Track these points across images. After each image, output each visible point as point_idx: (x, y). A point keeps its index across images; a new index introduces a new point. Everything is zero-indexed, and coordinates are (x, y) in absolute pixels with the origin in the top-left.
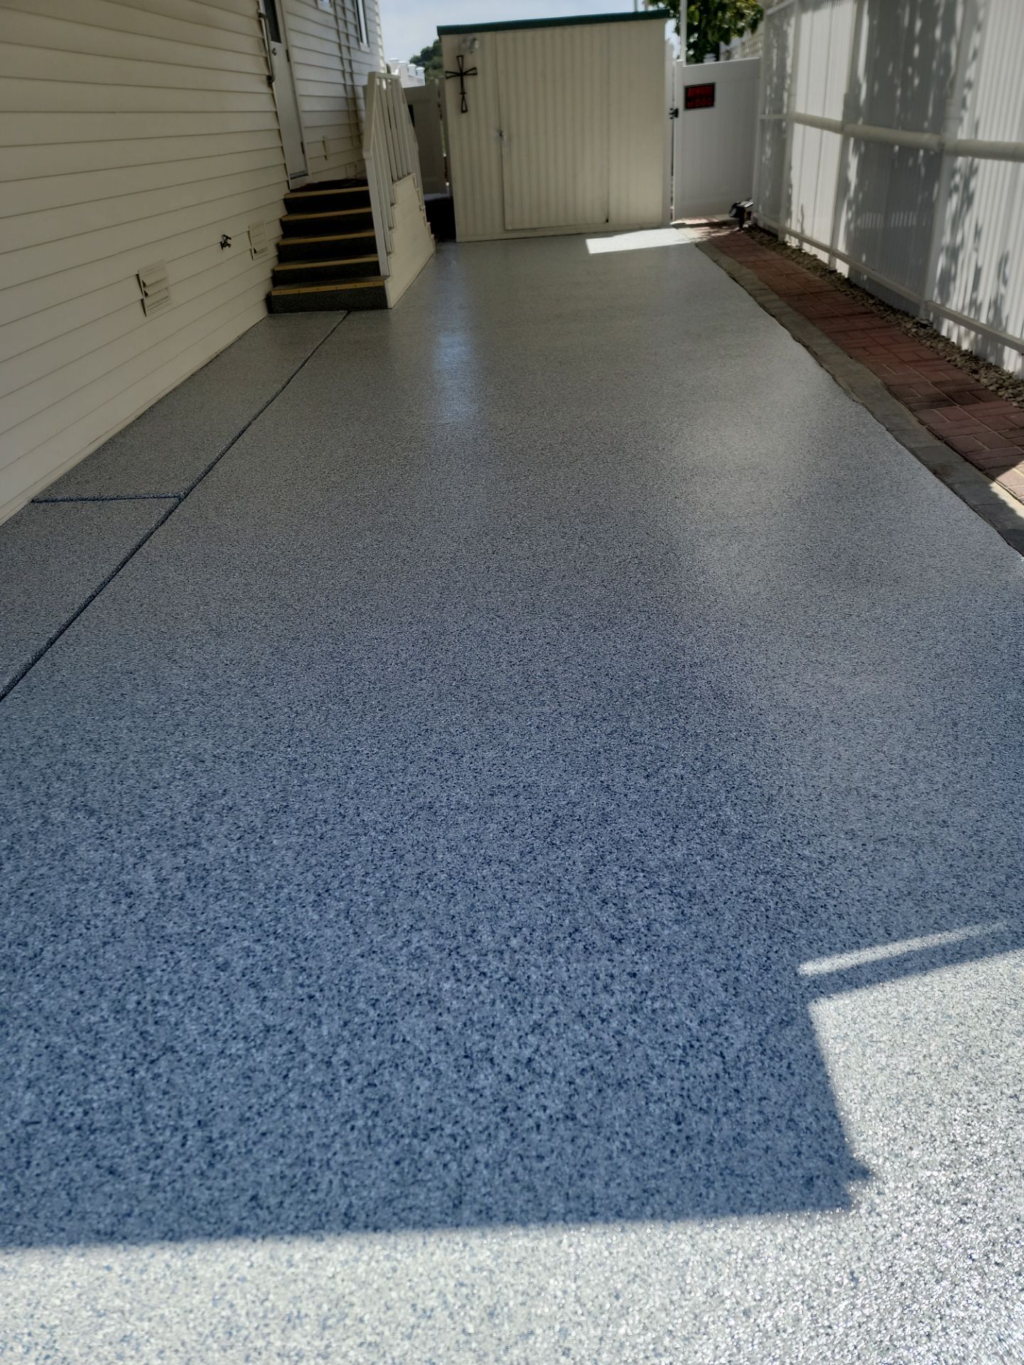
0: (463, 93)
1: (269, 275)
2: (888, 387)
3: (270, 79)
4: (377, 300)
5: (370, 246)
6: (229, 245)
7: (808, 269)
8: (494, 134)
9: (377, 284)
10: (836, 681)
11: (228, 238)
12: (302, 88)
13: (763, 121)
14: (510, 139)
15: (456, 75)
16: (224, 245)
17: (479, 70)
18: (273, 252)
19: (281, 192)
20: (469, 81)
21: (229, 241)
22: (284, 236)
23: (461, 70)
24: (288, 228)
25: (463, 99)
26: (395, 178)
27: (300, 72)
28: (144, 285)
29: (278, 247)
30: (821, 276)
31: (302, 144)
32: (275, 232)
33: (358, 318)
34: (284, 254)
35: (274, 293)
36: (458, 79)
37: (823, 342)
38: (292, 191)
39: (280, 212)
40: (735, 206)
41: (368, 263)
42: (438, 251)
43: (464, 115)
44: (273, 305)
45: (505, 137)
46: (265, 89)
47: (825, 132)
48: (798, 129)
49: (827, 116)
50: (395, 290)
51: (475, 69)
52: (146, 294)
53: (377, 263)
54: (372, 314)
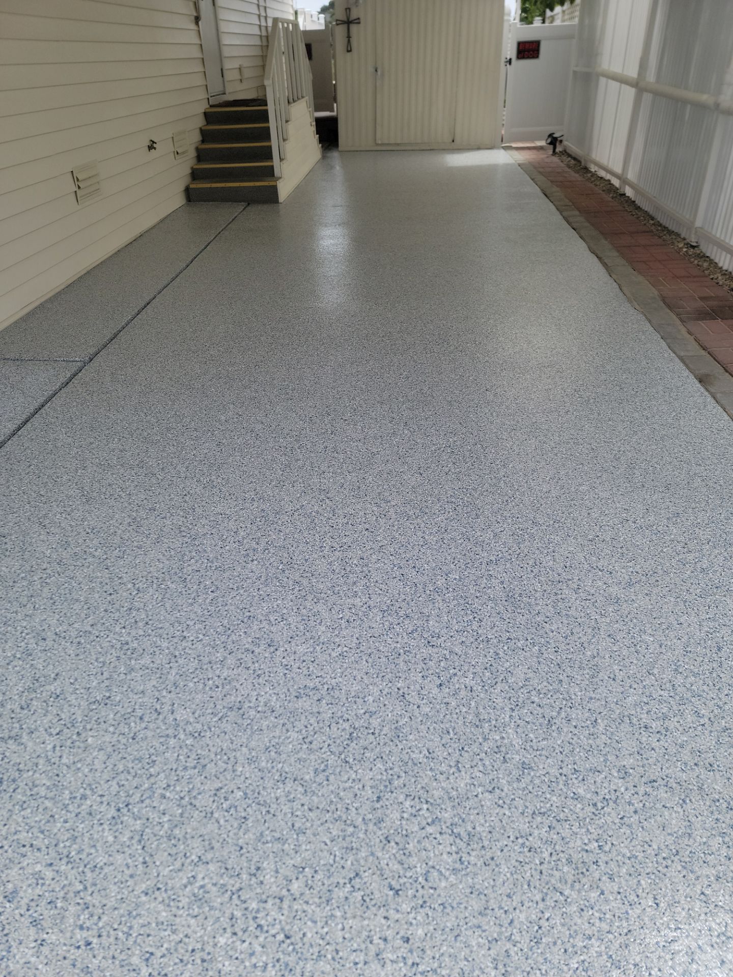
0: (349, 37)
1: (189, 171)
2: (663, 299)
3: (197, 19)
4: (270, 196)
5: (267, 154)
6: (155, 148)
7: (603, 191)
8: (371, 69)
9: (272, 183)
10: (614, 590)
11: (154, 142)
12: (224, 27)
13: (575, 72)
14: (383, 75)
15: (343, 22)
16: (151, 148)
17: (362, 21)
18: (192, 154)
19: (203, 107)
20: (354, 28)
21: (155, 145)
22: (203, 141)
23: (348, 19)
24: (206, 136)
25: (349, 41)
26: (291, 100)
27: (223, 15)
28: (78, 180)
29: (197, 149)
30: (613, 198)
31: (222, 70)
32: (196, 137)
33: (254, 209)
34: (201, 156)
35: (192, 186)
36: (346, 25)
37: (612, 256)
38: (211, 106)
39: (200, 122)
40: (550, 135)
41: (265, 167)
42: (324, 157)
43: (349, 54)
44: (190, 195)
45: (379, 72)
46: (193, 26)
47: (623, 85)
48: (603, 80)
49: (625, 73)
50: (285, 190)
51: (359, 19)
52: (79, 187)
53: (272, 167)
54: (265, 207)
